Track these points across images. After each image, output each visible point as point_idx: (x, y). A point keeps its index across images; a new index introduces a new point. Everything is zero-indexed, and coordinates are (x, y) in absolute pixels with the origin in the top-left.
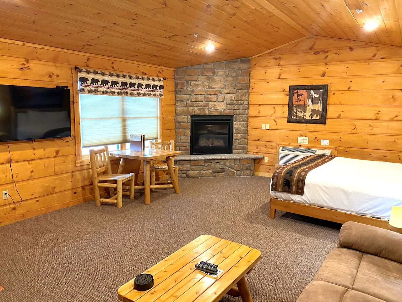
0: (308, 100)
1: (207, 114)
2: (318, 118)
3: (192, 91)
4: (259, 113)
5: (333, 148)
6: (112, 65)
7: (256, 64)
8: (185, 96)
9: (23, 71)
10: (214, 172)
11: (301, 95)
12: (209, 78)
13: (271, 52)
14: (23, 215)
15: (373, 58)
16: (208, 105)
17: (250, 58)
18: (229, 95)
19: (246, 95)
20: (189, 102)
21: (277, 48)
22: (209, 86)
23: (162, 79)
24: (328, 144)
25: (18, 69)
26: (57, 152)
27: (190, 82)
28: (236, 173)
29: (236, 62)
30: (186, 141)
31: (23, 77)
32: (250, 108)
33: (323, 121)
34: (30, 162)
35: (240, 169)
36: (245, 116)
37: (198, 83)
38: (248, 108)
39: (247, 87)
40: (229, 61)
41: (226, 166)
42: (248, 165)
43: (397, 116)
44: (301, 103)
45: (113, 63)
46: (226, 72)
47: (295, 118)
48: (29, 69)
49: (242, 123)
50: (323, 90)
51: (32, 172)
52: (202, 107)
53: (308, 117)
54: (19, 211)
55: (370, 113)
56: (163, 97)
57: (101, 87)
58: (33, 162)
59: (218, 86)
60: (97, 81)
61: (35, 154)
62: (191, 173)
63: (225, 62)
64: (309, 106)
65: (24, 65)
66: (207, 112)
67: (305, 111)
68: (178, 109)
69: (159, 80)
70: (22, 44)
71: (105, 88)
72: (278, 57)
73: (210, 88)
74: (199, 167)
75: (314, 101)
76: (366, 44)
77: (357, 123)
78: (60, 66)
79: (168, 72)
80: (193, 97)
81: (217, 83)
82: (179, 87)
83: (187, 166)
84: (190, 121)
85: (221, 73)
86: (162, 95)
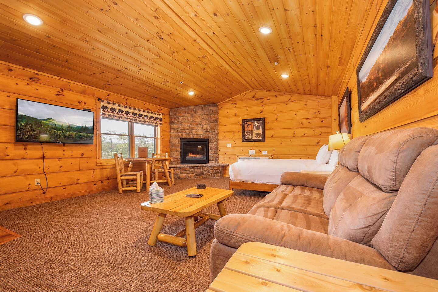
0: (254, 127)
1: (192, 138)
2: (260, 138)
3: (181, 123)
4: (225, 137)
5: (269, 156)
6: (126, 101)
7: (221, 108)
8: (177, 126)
9: (58, 97)
10: (196, 175)
11: (249, 125)
12: (192, 115)
13: (230, 100)
14: (52, 198)
15: (289, 101)
16: (192, 132)
17: (218, 104)
18: (205, 126)
19: (216, 126)
20: (179, 130)
21: (233, 98)
22: (192, 120)
23: (161, 114)
24: (266, 154)
25: (55, 94)
26: (82, 155)
27: (180, 117)
28: (211, 176)
29: (209, 106)
30: (177, 155)
31: (58, 100)
32: (219, 134)
33: (263, 140)
34: (60, 160)
35: (213, 173)
36: (216, 139)
37: (185, 118)
38: (218, 134)
39: (217, 121)
40: (205, 105)
41: (205, 171)
42: (219, 170)
43: (305, 134)
44: (250, 129)
45: (126, 100)
46: (202, 112)
47: (246, 139)
48: (63, 95)
49: (214, 143)
50: (262, 121)
51: (61, 167)
52: (188, 134)
53: (254, 138)
54: (49, 195)
55: (290, 133)
56: (162, 125)
57: (118, 114)
58: (62, 159)
59: (198, 120)
60: (115, 110)
61: (64, 154)
62: (181, 176)
63: (202, 106)
64: (254, 131)
65: (59, 92)
66: (191, 136)
67: (252, 134)
68: (172, 134)
69: (160, 115)
70: (59, 79)
71: (120, 114)
72: (234, 103)
73: (193, 121)
74: (186, 171)
75: (257, 128)
76: (285, 93)
77: (283, 140)
78: (87, 97)
79: (165, 110)
80: (182, 127)
81: (198, 119)
82: (173, 120)
83: (177, 171)
84: (180, 142)
85: (200, 112)
86: (161, 124)
